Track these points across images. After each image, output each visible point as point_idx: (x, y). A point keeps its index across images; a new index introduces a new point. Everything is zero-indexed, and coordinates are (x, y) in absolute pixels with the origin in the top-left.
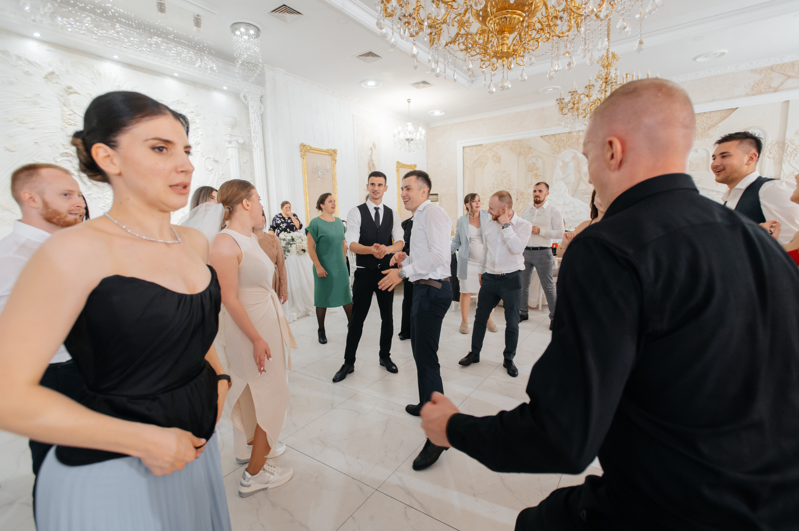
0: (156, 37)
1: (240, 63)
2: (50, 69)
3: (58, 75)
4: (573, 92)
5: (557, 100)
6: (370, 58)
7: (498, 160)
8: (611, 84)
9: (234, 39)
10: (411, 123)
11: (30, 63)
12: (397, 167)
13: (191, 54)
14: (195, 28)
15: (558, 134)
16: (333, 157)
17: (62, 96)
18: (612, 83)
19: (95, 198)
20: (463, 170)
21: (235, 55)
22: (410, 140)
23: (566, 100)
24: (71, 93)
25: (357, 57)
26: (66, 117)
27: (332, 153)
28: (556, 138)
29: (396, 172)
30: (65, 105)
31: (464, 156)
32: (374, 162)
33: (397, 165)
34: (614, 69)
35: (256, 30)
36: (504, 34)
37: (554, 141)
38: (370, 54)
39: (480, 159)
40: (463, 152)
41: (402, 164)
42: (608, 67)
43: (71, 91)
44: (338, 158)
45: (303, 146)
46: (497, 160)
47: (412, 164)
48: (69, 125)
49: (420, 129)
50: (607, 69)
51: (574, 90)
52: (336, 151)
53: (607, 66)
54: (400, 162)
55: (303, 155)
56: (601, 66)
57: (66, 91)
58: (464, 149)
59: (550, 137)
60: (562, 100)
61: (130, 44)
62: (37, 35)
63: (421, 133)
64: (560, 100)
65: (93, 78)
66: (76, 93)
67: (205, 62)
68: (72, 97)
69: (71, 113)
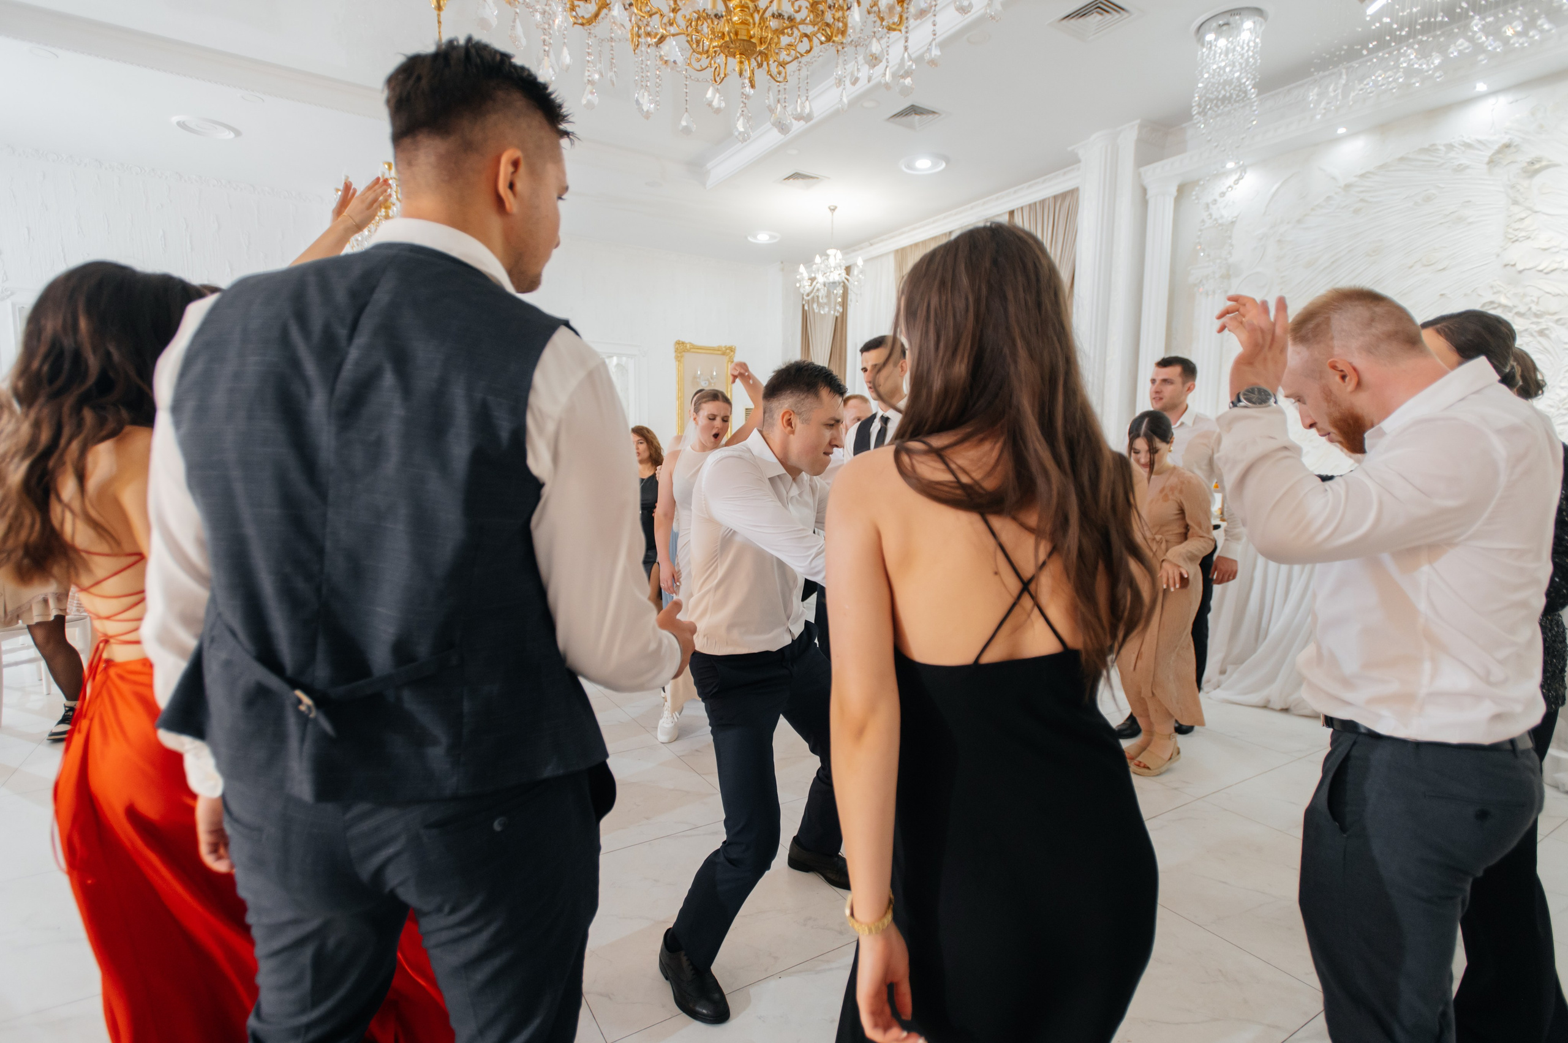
2: (1505, 140)
3: (1516, 146)
11: (1468, 146)
17: (1513, 187)
24: (1537, 172)
26: (1511, 227)
30: (1515, 202)
43: (1537, 166)
57: (1525, 172)
62: (1481, 87)
66: (1547, 167)
68: (1538, 179)
69: (1523, 215)
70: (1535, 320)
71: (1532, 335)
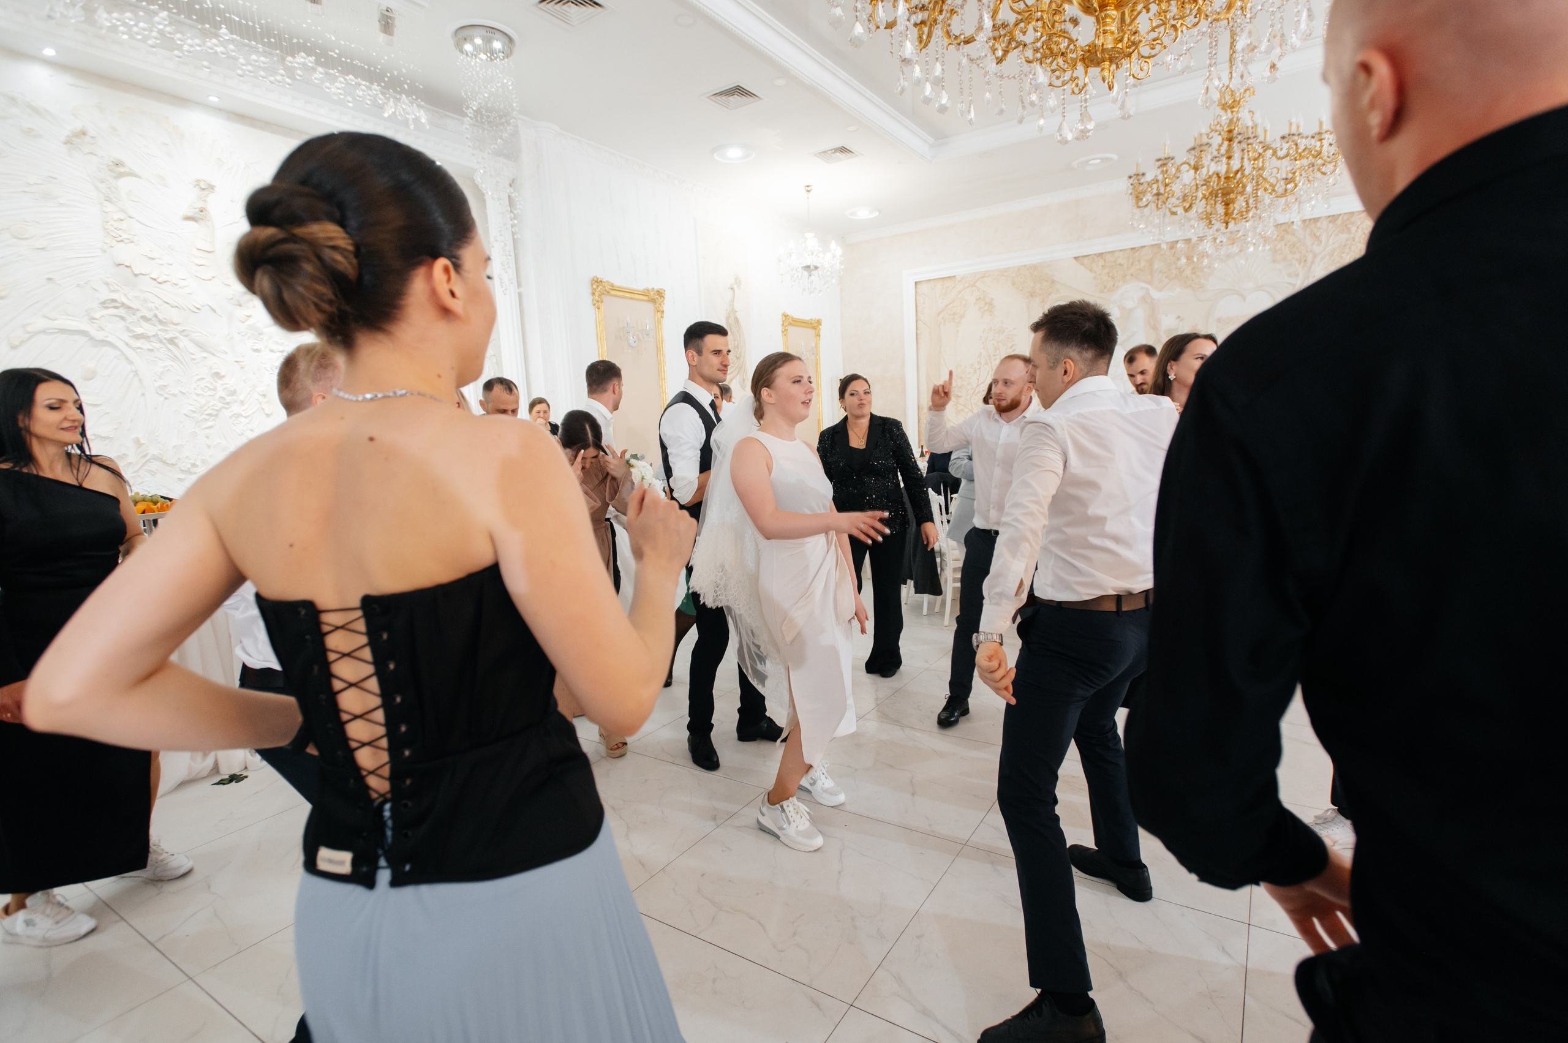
0: (303, 54)
1: (474, 108)
2: (78, 125)
3: (93, 137)
4: (1165, 159)
5: (1130, 177)
6: (735, 99)
7: (989, 307)
8: (1246, 140)
9: (460, 61)
10: (813, 235)
11: (34, 109)
12: (783, 325)
13: (376, 90)
14: (382, 37)
15: (1109, 252)
16: (657, 305)
17: (102, 181)
18: (1248, 138)
19: (174, 395)
20: (917, 329)
21: (463, 94)
22: (812, 267)
23: (1149, 177)
24: (121, 175)
25: (709, 97)
26: (112, 225)
27: (655, 297)
28: (1107, 260)
29: (780, 334)
30: (108, 200)
31: (918, 301)
32: (738, 315)
33: (783, 321)
34: (1246, 111)
35: (507, 41)
36: (1106, 10)
37: (1103, 266)
38: (739, 91)
39: (951, 305)
40: (916, 292)
41: (792, 318)
42: (1233, 107)
43: (122, 170)
44: (667, 306)
45: (597, 282)
46: (986, 308)
47: (813, 318)
48: (118, 242)
49: (833, 245)
50: (1232, 112)
51: (1166, 156)
52: (663, 292)
53: (1230, 105)
54: (789, 314)
55: (598, 301)
56: (1218, 106)
57: (111, 170)
58: (918, 286)
59: (1093, 258)
60: (1140, 177)
61: (250, 68)
62: (49, 52)
63: (832, 256)
64: (1137, 177)
65: (166, 144)
66: (131, 174)
67: (404, 107)
68: (124, 183)
69: (122, 217)
70: (161, 327)
71: (161, 342)
